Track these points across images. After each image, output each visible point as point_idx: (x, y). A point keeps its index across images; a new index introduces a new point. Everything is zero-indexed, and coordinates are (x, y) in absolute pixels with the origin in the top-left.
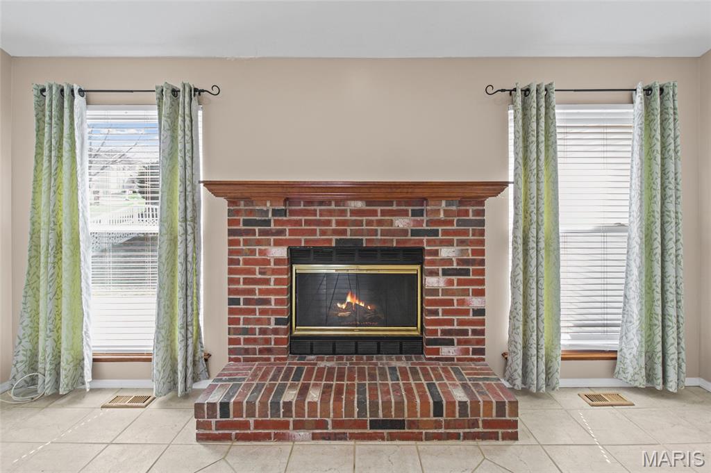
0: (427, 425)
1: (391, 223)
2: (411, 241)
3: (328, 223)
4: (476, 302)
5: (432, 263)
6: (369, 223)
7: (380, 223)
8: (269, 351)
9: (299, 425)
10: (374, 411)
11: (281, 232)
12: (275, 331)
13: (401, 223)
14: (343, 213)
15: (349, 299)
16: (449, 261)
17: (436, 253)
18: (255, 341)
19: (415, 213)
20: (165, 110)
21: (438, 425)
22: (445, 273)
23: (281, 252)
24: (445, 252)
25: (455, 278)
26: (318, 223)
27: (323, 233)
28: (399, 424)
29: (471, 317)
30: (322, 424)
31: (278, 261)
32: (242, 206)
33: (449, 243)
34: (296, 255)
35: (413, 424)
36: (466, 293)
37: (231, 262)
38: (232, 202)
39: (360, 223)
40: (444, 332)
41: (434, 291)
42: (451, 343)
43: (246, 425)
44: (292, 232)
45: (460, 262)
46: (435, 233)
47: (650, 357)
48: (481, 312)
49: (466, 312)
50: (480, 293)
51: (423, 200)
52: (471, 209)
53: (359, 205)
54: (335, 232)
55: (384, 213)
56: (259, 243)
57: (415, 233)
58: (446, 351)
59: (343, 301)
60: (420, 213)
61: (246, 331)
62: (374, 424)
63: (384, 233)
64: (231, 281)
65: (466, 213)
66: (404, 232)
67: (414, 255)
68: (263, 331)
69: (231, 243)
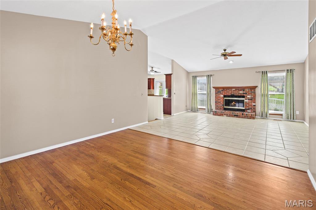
0: (241, 116)
1: (239, 92)
2: (243, 95)
3: (229, 92)
4: (254, 104)
5: (246, 98)
6: (236, 92)
7: (237, 92)
8: (221, 109)
9: (225, 115)
10: (234, 114)
11: (222, 93)
12: (222, 106)
13: (241, 92)
14: (231, 91)
15: (233, 103)
16: (249, 98)
17: (247, 96)
18: (219, 107)
19: (243, 91)
20: (207, 78)
21: (243, 116)
22: (248, 99)
23: (223, 96)
24: (248, 96)
25: (250, 100)
26: (228, 92)
27: (229, 93)
28: (238, 116)
29: (253, 106)
30: (227, 115)
31: (222, 97)
32: (217, 90)
33: (249, 95)
34: (225, 96)
35: (239, 116)
36: (252, 102)
37: (216, 97)
38: (216, 89)
39: (234, 92)
40: (248, 108)
41: (246, 102)
42: (249, 110)
43: (218, 114)
44: (224, 93)
45: (251, 98)
46: (247, 94)
47: (288, 114)
48: (255, 105)
49: (252, 105)
50: (255, 103)
51: (244, 89)
52: (253, 90)
53: (234, 90)
54: (230, 93)
55: (238, 91)
56: (219, 95)
57: (243, 93)
58: (248, 111)
59: (232, 103)
60: (244, 91)
61: (218, 106)
62: (234, 115)
63: (238, 93)
64: (216, 99)
65: (252, 91)
66: (241, 93)
67: (243, 97)
68: (220, 106)
69: (216, 94)
